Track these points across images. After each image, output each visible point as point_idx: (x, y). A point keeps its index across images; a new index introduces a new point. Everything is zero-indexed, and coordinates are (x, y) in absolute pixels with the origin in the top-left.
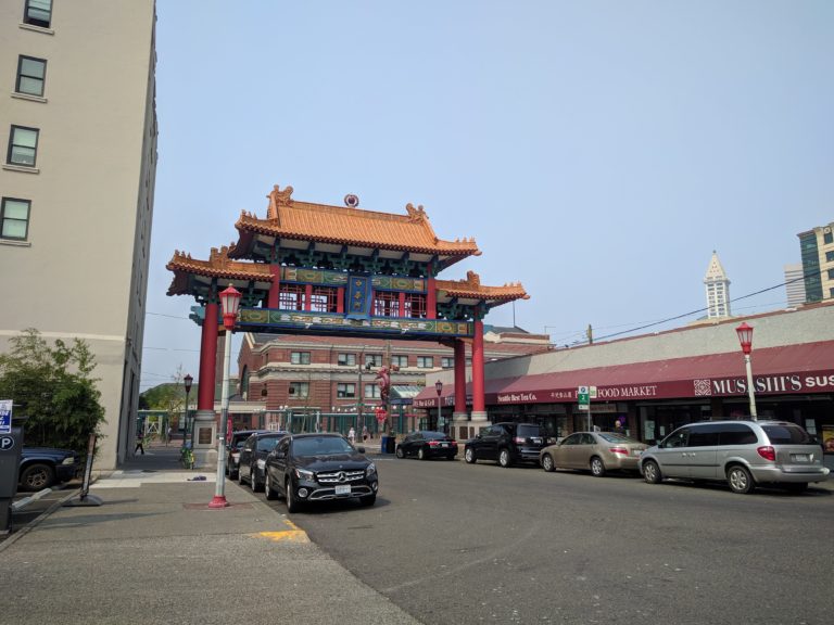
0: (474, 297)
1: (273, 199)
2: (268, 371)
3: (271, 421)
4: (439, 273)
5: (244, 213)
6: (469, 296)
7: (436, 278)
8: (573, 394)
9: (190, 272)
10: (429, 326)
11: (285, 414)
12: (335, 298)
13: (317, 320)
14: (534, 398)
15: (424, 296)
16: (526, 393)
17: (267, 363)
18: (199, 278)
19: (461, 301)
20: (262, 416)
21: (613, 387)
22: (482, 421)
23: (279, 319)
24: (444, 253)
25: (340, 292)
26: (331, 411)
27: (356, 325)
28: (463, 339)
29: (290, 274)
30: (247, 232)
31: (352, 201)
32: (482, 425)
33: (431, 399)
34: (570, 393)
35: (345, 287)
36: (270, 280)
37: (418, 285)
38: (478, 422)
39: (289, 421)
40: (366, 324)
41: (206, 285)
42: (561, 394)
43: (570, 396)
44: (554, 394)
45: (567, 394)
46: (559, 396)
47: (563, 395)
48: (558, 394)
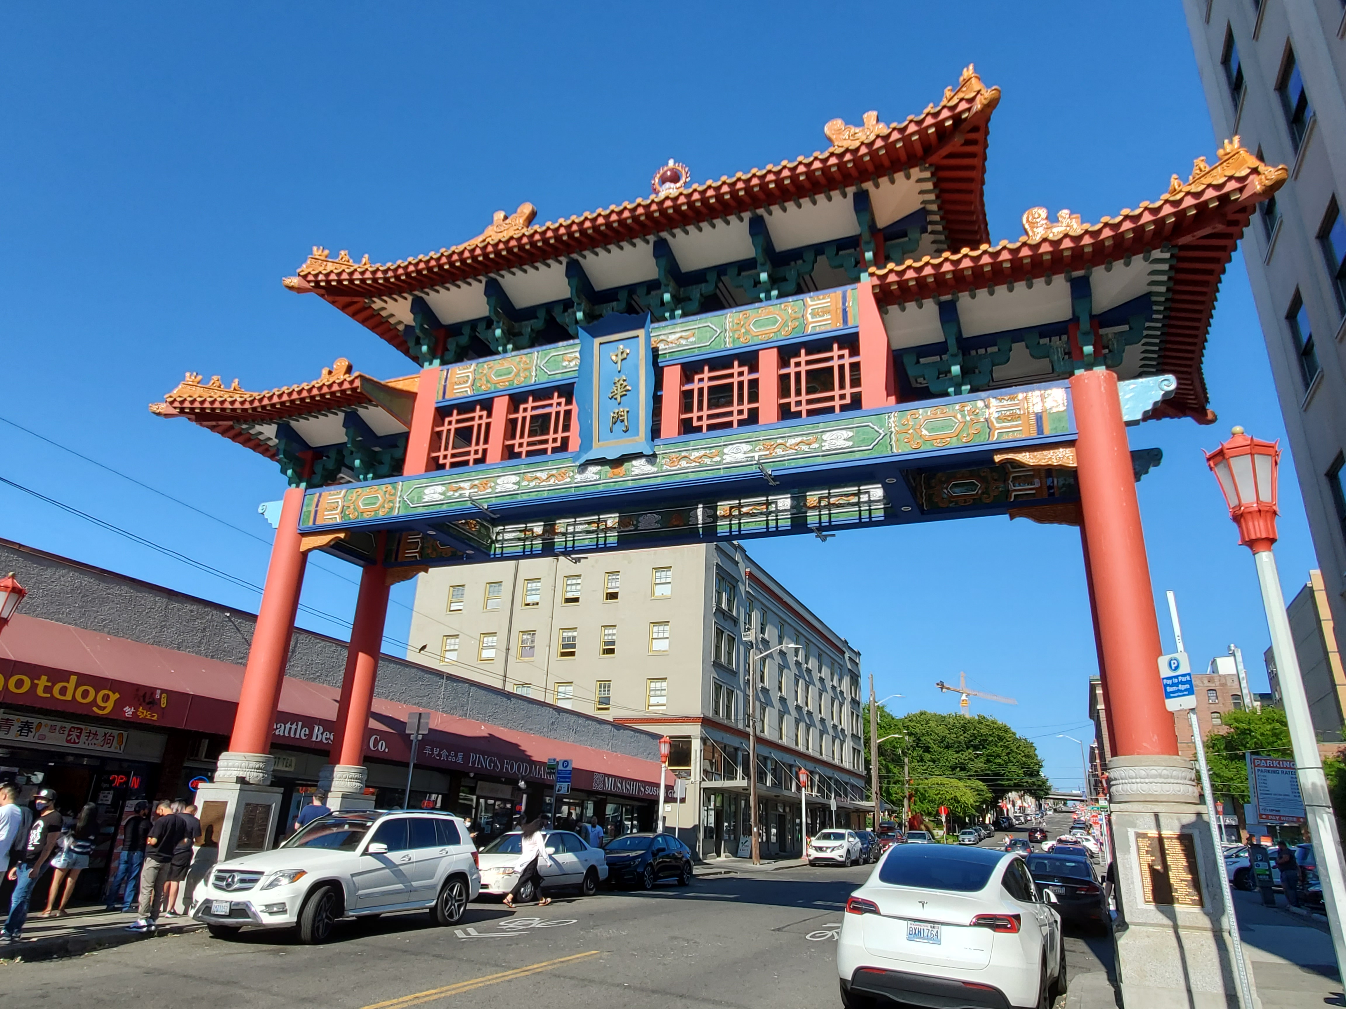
34: (460, 755)
42: (444, 752)
43: (460, 761)
44: (432, 750)
45: (456, 756)
46: (439, 755)
47: (447, 756)
48: (440, 751)
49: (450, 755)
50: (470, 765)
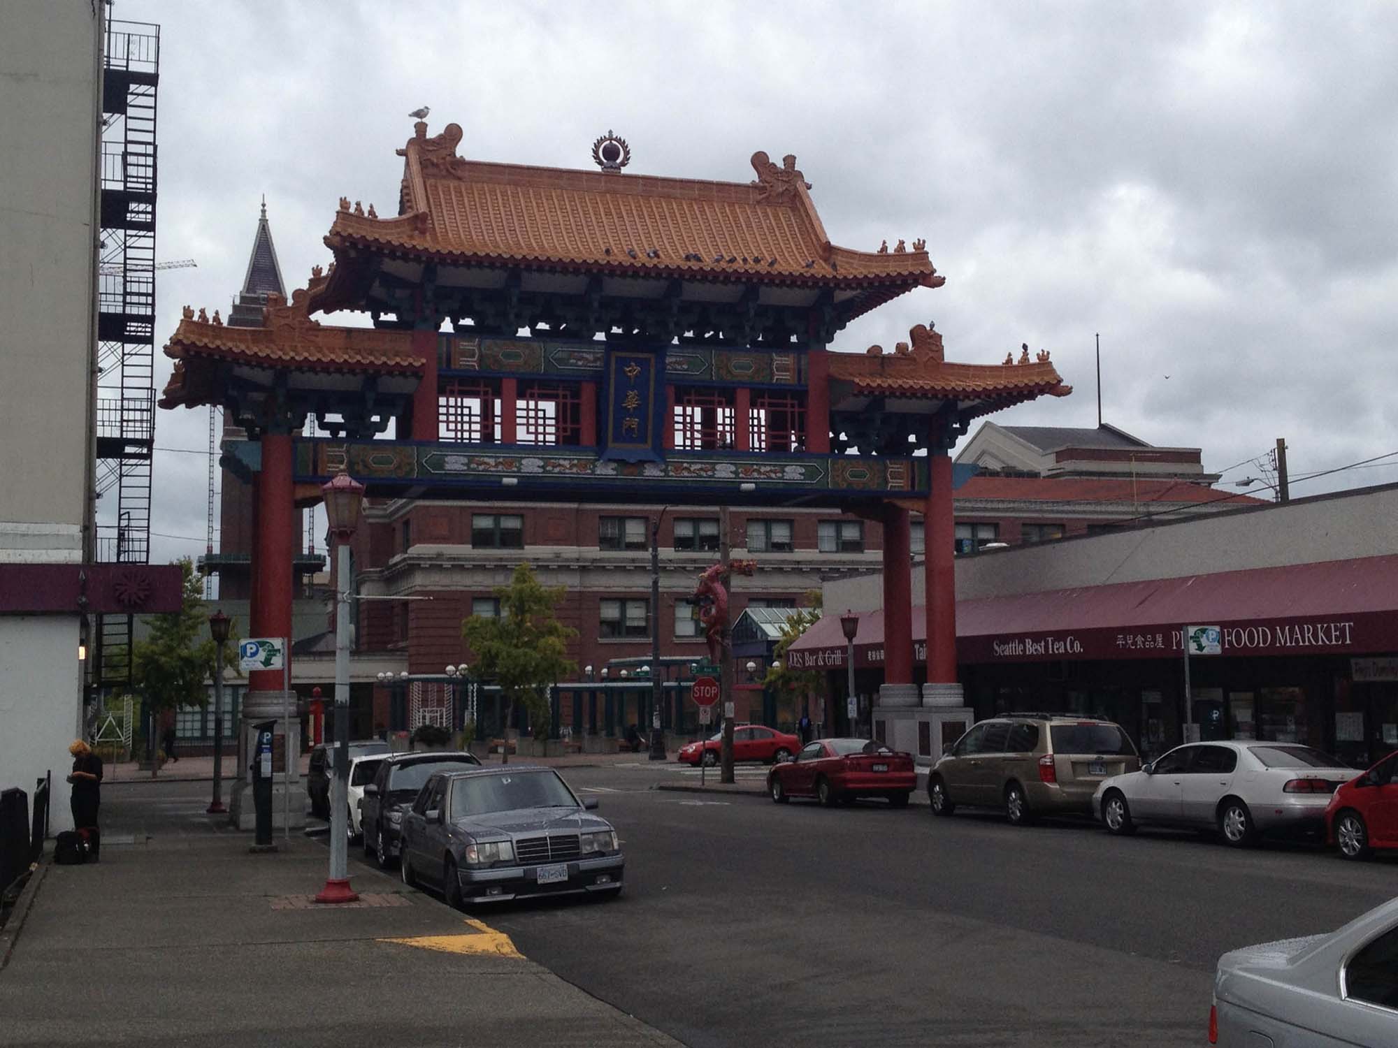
0: (924, 394)
1: (413, 157)
2: (412, 568)
3: (425, 702)
4: (838, 334)
5: (344, 204)
6: (911, 394)
7: (830, 347)
8: (1167, 640)
9: (223, 358)
10: (811, 473)
11: (460, 685)
12: (576, 408)
13: (531, 465)
14: (1078, 648)
15: (800, 394)
16: (1060, 635)
17: (407, 545)
18: (245, 372)
19: (893, 405)
20: (399, 690)
21: (1256, 623)
22: (950, 708)
23: (440, 465)
24: (848, 283)
25: (588, 393)
26: (582, 677)
27: (629, 476)
28: (899, 503)
29: (463, 354)
30: (353, 254)
31: (611, 153)
32: (950, 717)
33: (832, 650)
34: (1159, 638)
35: (599, 379)
36: (417, 373)
37: (782, 368)
38: (938, 709)
39: (473, 701)
40: (652, 472)
41: (258, 387)
42: (1139, 639)
43: (1160, 645)
44: (1125, 639)
45: (1154, 640)
46: (1135, 643)
47: (1144, 643)
48: (1134, 639)
49: (1146, 640)
50: (1175, 648)
